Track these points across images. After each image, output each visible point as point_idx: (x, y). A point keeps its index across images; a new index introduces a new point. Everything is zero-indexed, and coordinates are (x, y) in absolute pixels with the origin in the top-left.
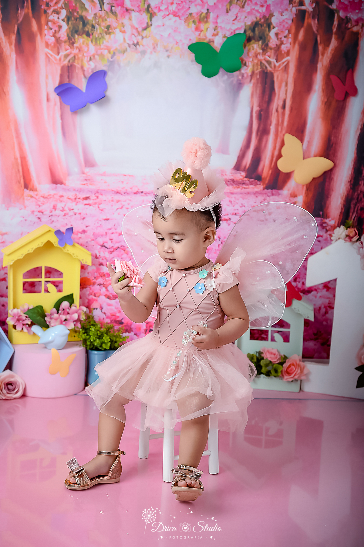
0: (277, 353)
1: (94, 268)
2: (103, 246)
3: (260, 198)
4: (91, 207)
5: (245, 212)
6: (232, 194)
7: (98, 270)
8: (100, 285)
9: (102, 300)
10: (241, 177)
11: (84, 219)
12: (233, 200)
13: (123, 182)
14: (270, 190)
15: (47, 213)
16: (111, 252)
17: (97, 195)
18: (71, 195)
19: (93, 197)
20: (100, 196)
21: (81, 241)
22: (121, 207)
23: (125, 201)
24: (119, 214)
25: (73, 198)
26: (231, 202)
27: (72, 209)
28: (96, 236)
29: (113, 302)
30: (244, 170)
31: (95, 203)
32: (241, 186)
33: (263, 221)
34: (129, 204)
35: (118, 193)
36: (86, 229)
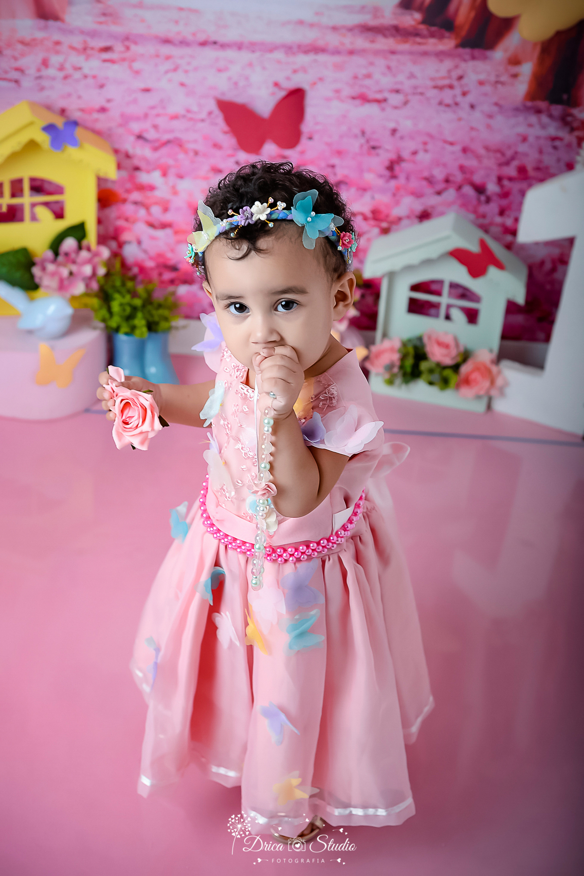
0: (452, 343)
1: (124, 174)
2: (140, 137)
3: (448, 64)
4: (116, 67)
5: (415, 87)
6: (393, 52)
7: (132, 178)
8: (136, 203)
9: (141, 229)
10: (412, 23)
11: (102, 86)
12: (393, 64)
13: (177, 22)
14: (467, 51)
15: (32, 71)
16: (156, 149)
17: (127, 43)
18: (77, 41)
19: (119, 47)
20: (133, 47)
21: (99, 126)
22: (172, 67)
23: (182, 57)
24: (170, 81)
25: (79, 46)
26: (389, 68)
27: (79, 65)
28: (126, 119)
29: (160, 233)
30: (419, 9)
31: (124, 60)
32: (412, 39)
33: (448, 106)
34: (189, 64)
35: (167, 41)
36: (107, 105)
